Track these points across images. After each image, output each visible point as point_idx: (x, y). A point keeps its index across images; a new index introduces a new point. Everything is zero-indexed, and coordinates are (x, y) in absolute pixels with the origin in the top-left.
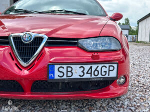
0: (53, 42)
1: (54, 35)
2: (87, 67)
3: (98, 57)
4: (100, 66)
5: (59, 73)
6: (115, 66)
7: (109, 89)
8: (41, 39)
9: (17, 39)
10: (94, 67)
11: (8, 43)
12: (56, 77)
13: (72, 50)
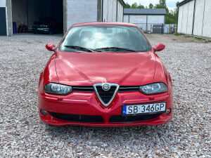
0: (124, 89)
1: (124, 84)
2: (146, 106)
3: (153, 99)
4: (155, 105)
5: (129, 111)
6: (165, 104)
7: (159, 119)
8: (115, 87)
9: (99, 88)
10: (151, 105)
11: (93, 90)
12: (127, 113)
13: (137, 93)
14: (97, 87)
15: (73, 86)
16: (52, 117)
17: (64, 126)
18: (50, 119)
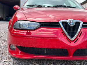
14: (63, 23)
15: (40, 23)
16: (20, 51)
17: (29, 60)
18: (18, 52)
